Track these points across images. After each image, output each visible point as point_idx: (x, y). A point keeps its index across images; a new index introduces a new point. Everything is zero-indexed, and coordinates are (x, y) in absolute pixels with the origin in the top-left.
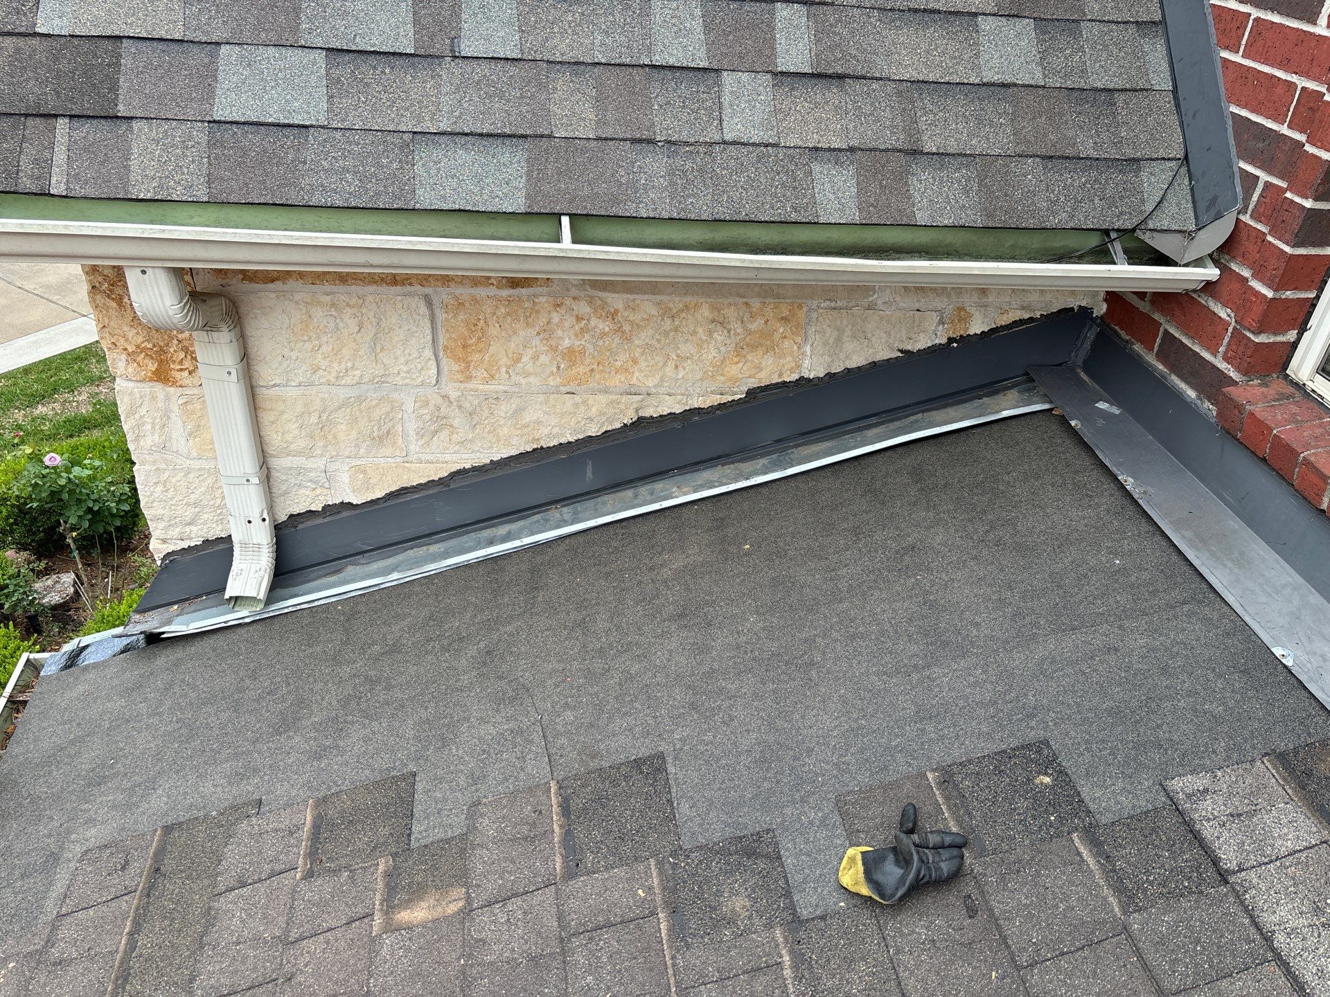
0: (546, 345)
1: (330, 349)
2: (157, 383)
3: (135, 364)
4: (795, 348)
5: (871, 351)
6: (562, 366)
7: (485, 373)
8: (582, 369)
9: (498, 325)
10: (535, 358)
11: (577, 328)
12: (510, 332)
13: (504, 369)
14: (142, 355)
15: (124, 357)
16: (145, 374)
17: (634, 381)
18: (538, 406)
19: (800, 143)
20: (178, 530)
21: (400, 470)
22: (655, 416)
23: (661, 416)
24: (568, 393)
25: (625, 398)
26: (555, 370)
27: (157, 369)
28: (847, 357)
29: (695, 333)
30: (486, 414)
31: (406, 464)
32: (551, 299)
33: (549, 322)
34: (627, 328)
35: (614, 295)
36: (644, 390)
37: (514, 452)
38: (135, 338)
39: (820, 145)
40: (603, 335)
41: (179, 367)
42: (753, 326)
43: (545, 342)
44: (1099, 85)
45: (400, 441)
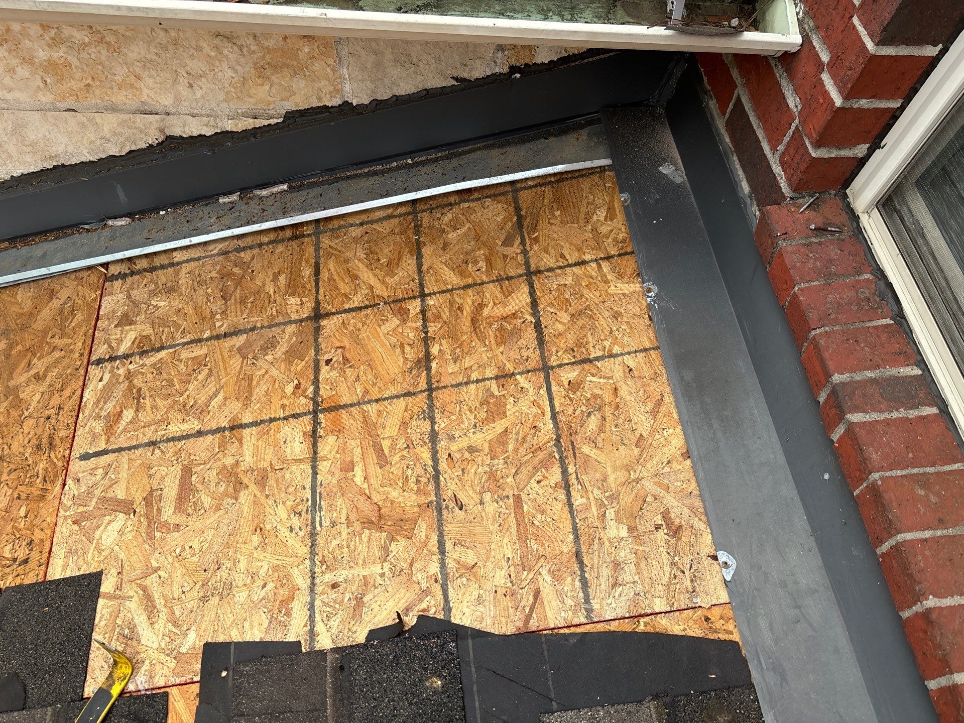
0: (17, 57)
4: (329, 70)
5: (420, 78)
6: (49, 81)
8: (75, 85)
11: (47, 38)
17: (145, 98)
18: (38, 123)
22: (185, 136)
23: (191, 137)
24: (67, 110)
25: (139, 118)
26: (42, 85)
28: (393, 83)
29: (199, 48)
36: (160, 109)
37: (33, 169)
40: (84, 46)
43: (14, 53)
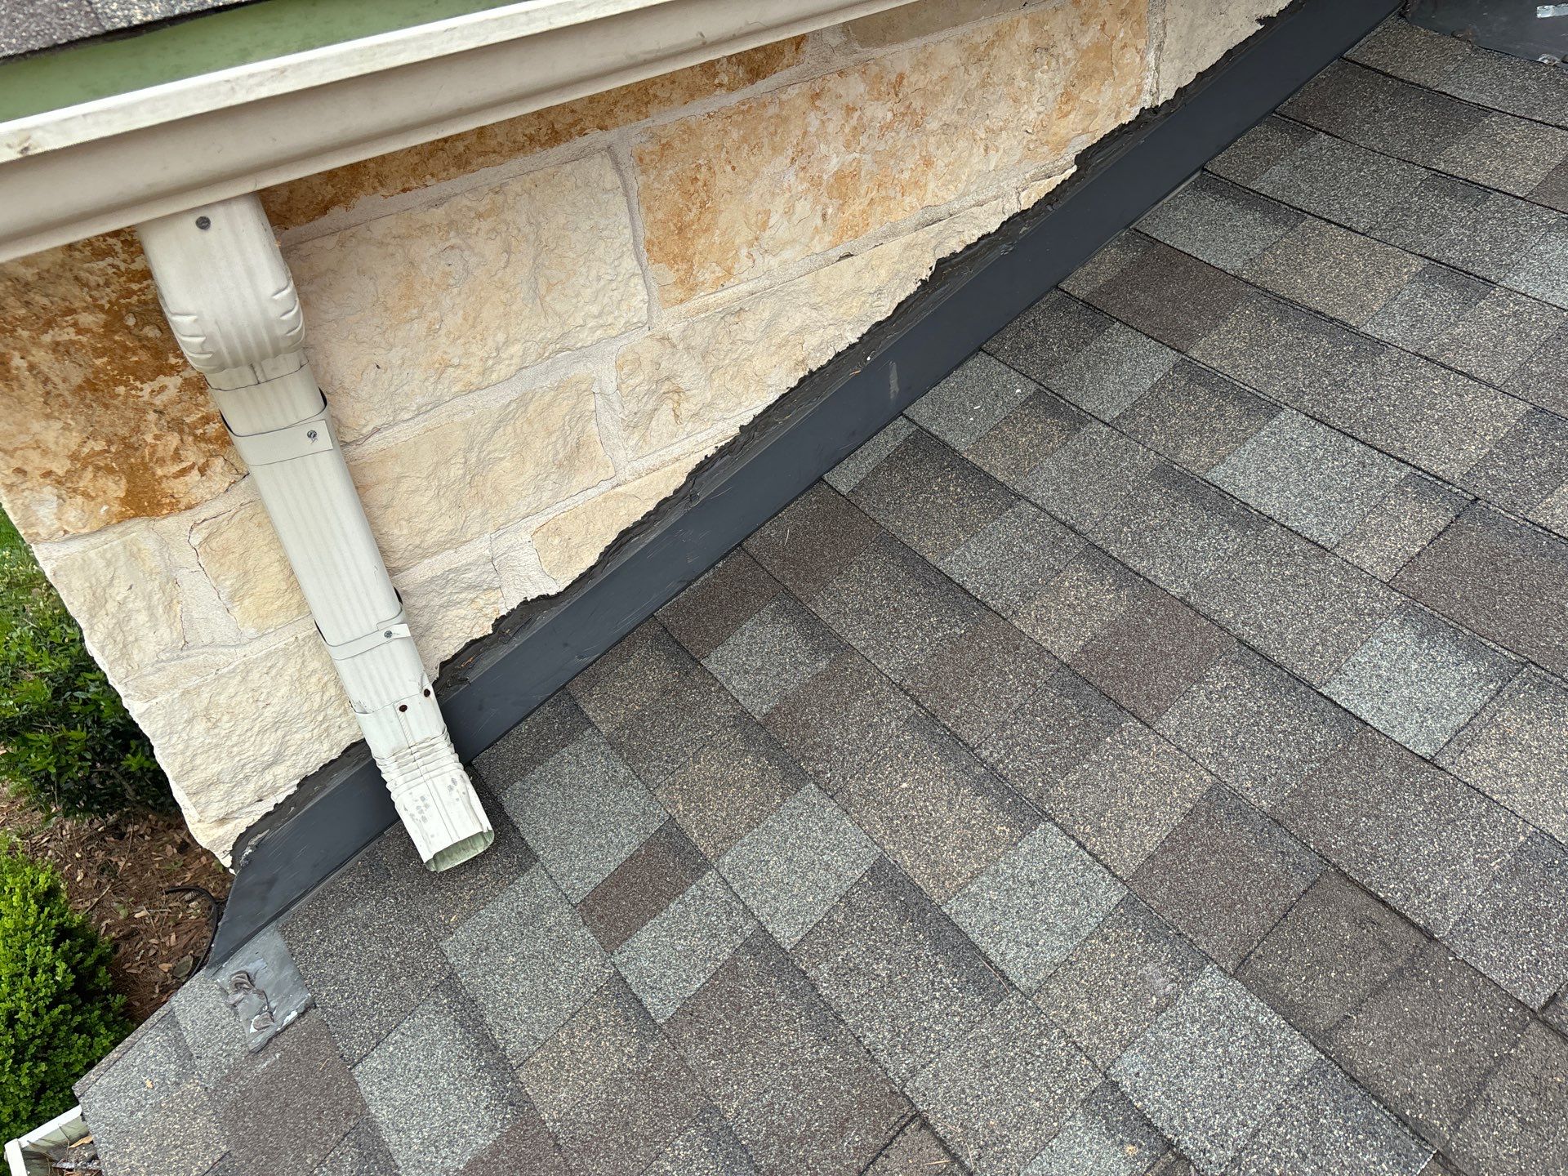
0: (803, 180)
1: (460, 321)
2: (138, 520)
3: (79, 499)
4: (1138, 59)
5: (1229, 31)
6: (830, 211)
7: (718, 269)
8: (856, 207)
9: (728, 168)
10: (789, 212)
11: (847, 130)
12: (750, 175)
13: (744, 251)
14: (89, 474)
15: (49, 492)
16: (107, 511)
17: (929, 200)
18: (802, 299)
20: (252, 786)
21: (611, 504)
22: (958, 250)
23: (968, 247)
24: (842, 258)
25: (922, 235)
26: (819, 221)
27: (129, 492)
28: (1199, 54)
29: (1012, 79)
30: (726, 346)
31: (619, 489)
32: (805, 87)
33: (805, 133)
34: (917, 104)
35: (895, 48)
36: (944, 211)
37: (772, 398)
38: (62, 441)
40: (886, 128)
41: (177, 468)
42: (1085, 41)
43: (801, 174)
45: (601, 452)
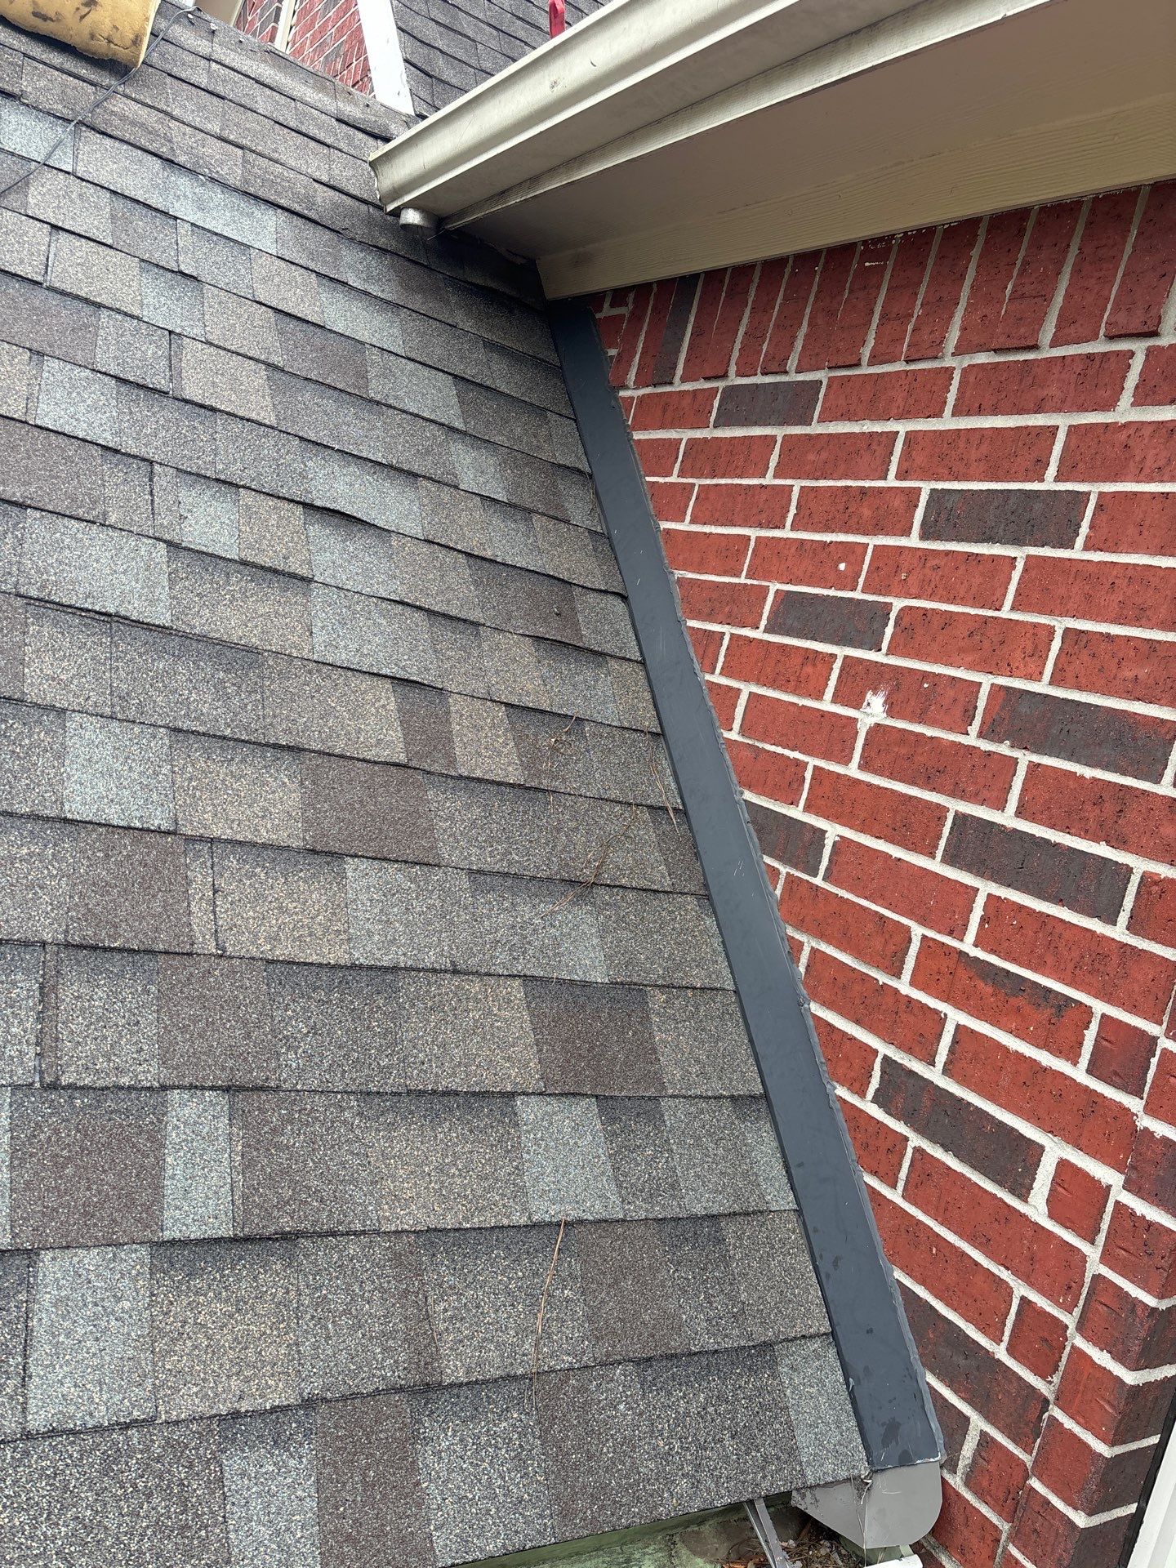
19: (203, 1408)
39: (244, 1407)
44: (698, 1209)
